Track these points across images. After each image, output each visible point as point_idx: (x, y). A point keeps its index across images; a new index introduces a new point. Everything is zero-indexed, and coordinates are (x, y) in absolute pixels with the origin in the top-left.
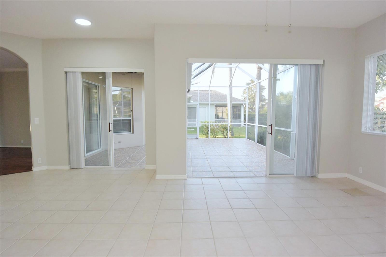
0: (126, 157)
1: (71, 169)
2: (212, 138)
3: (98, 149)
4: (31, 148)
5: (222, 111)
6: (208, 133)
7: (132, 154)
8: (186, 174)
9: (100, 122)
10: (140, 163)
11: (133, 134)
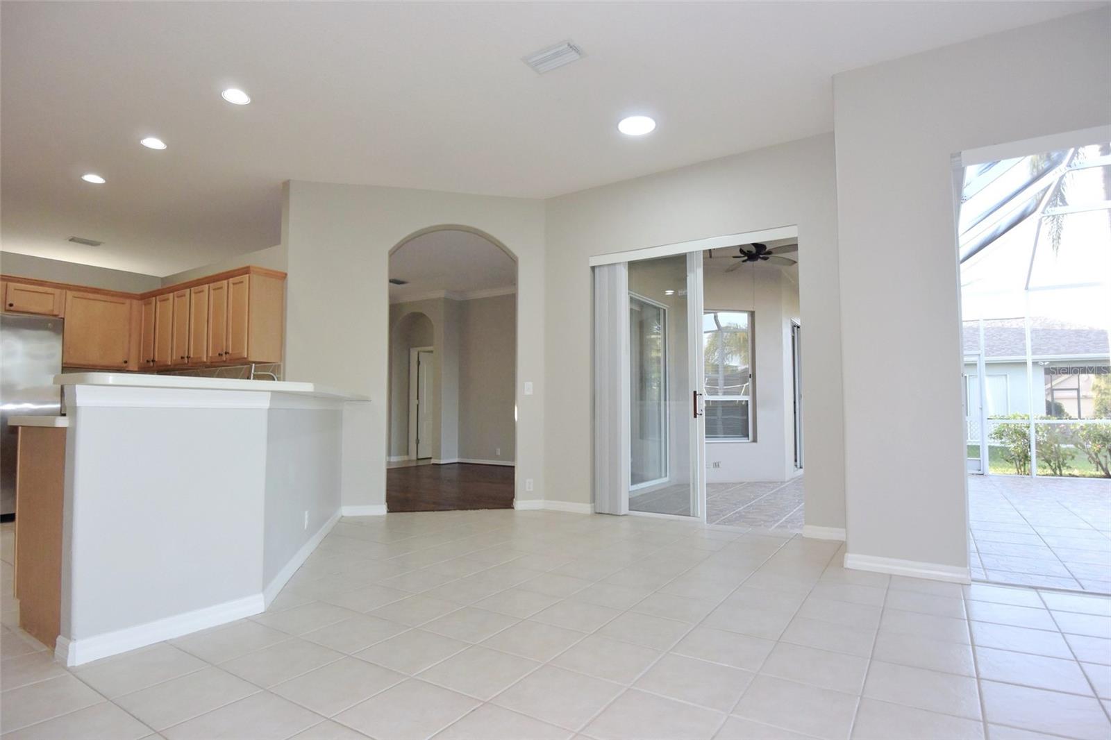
0: (735, 505)
1: (596, 513)
2: (1047, 475)
3: (660, 477)
4: (514, 467)
5: (1078, 390)
6: (1026, 458)
7: (754, 499)
8: (968, 568)
9: (665, 405)
10: (781, 523)
11: (754, 444)
